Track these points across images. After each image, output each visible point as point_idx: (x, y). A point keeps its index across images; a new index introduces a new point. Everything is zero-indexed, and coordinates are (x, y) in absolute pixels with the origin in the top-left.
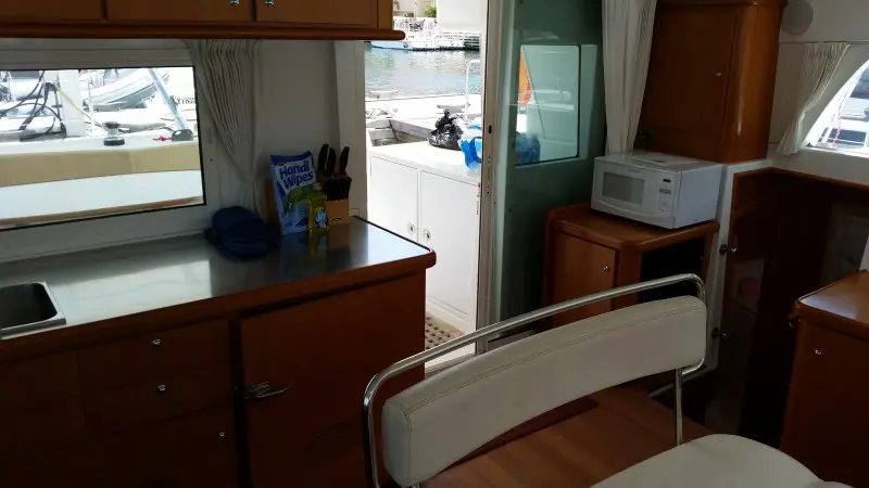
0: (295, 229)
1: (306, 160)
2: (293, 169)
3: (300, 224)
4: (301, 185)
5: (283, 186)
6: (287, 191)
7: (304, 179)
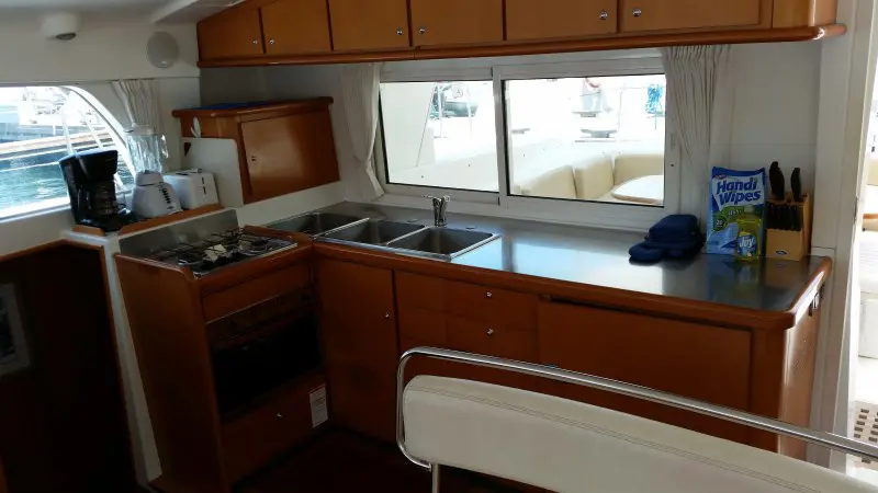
0: (720, 249)
1: (754, 177)
2: (733, 186)
3: (727, 246)
4: (739, 204)
5: (719, 204)
6: (721, 208)
7: (746, 198)
